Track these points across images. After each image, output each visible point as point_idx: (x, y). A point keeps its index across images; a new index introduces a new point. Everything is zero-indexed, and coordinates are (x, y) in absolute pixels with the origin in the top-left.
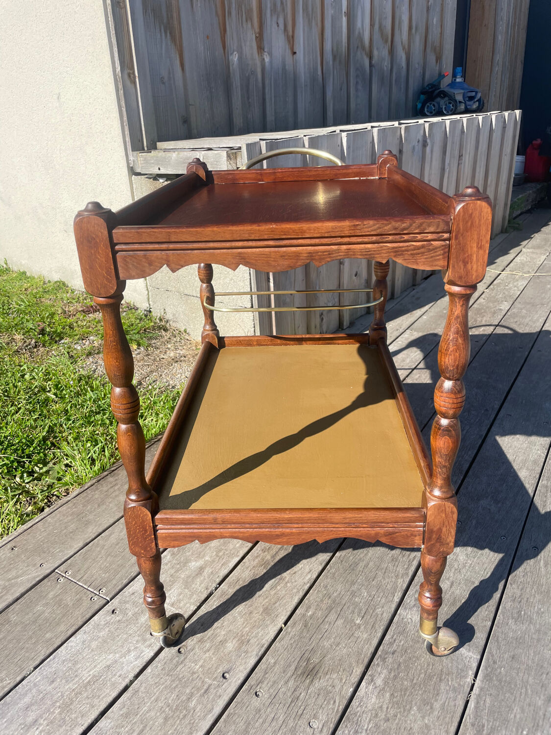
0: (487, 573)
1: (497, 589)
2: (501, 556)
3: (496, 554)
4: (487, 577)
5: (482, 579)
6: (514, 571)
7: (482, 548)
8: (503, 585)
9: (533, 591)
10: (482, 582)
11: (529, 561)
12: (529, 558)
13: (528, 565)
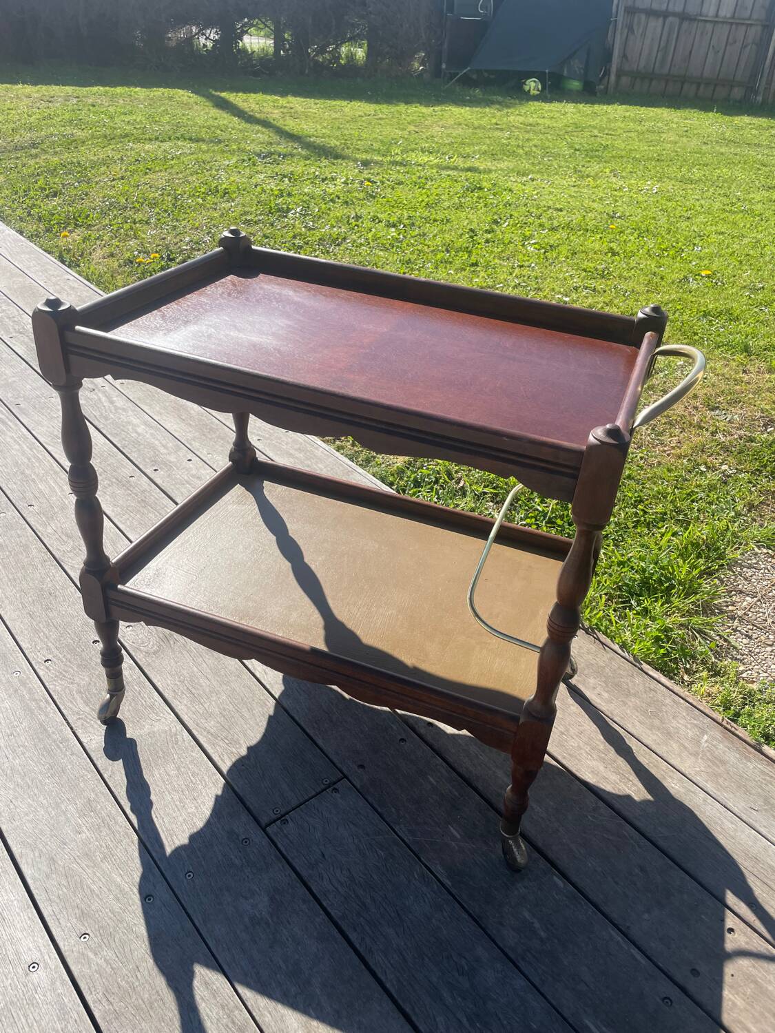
0: (156, 817)
1: (132, 810)
2: (169, 850)
3: (173, 847)
4: (153, 813)
5: (154, 807)
6: (139, 846)
7: (192, 838)
8: (133, 821)
9: (104, 845)
10: (151, 803)
11: (139, 874)
12: (144, 878)
13: (135, 870)
